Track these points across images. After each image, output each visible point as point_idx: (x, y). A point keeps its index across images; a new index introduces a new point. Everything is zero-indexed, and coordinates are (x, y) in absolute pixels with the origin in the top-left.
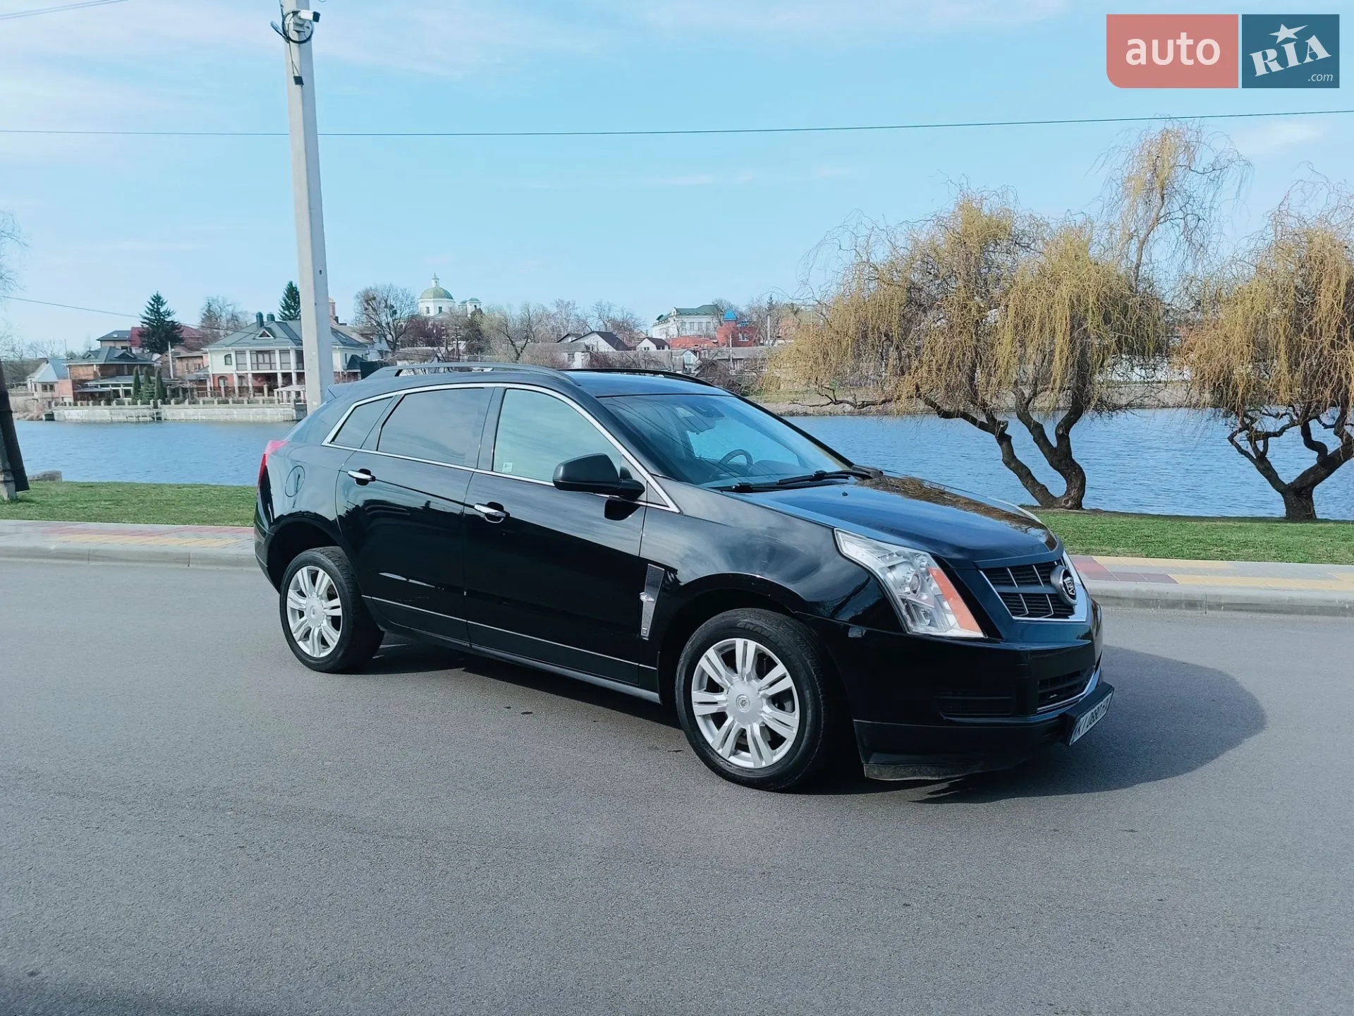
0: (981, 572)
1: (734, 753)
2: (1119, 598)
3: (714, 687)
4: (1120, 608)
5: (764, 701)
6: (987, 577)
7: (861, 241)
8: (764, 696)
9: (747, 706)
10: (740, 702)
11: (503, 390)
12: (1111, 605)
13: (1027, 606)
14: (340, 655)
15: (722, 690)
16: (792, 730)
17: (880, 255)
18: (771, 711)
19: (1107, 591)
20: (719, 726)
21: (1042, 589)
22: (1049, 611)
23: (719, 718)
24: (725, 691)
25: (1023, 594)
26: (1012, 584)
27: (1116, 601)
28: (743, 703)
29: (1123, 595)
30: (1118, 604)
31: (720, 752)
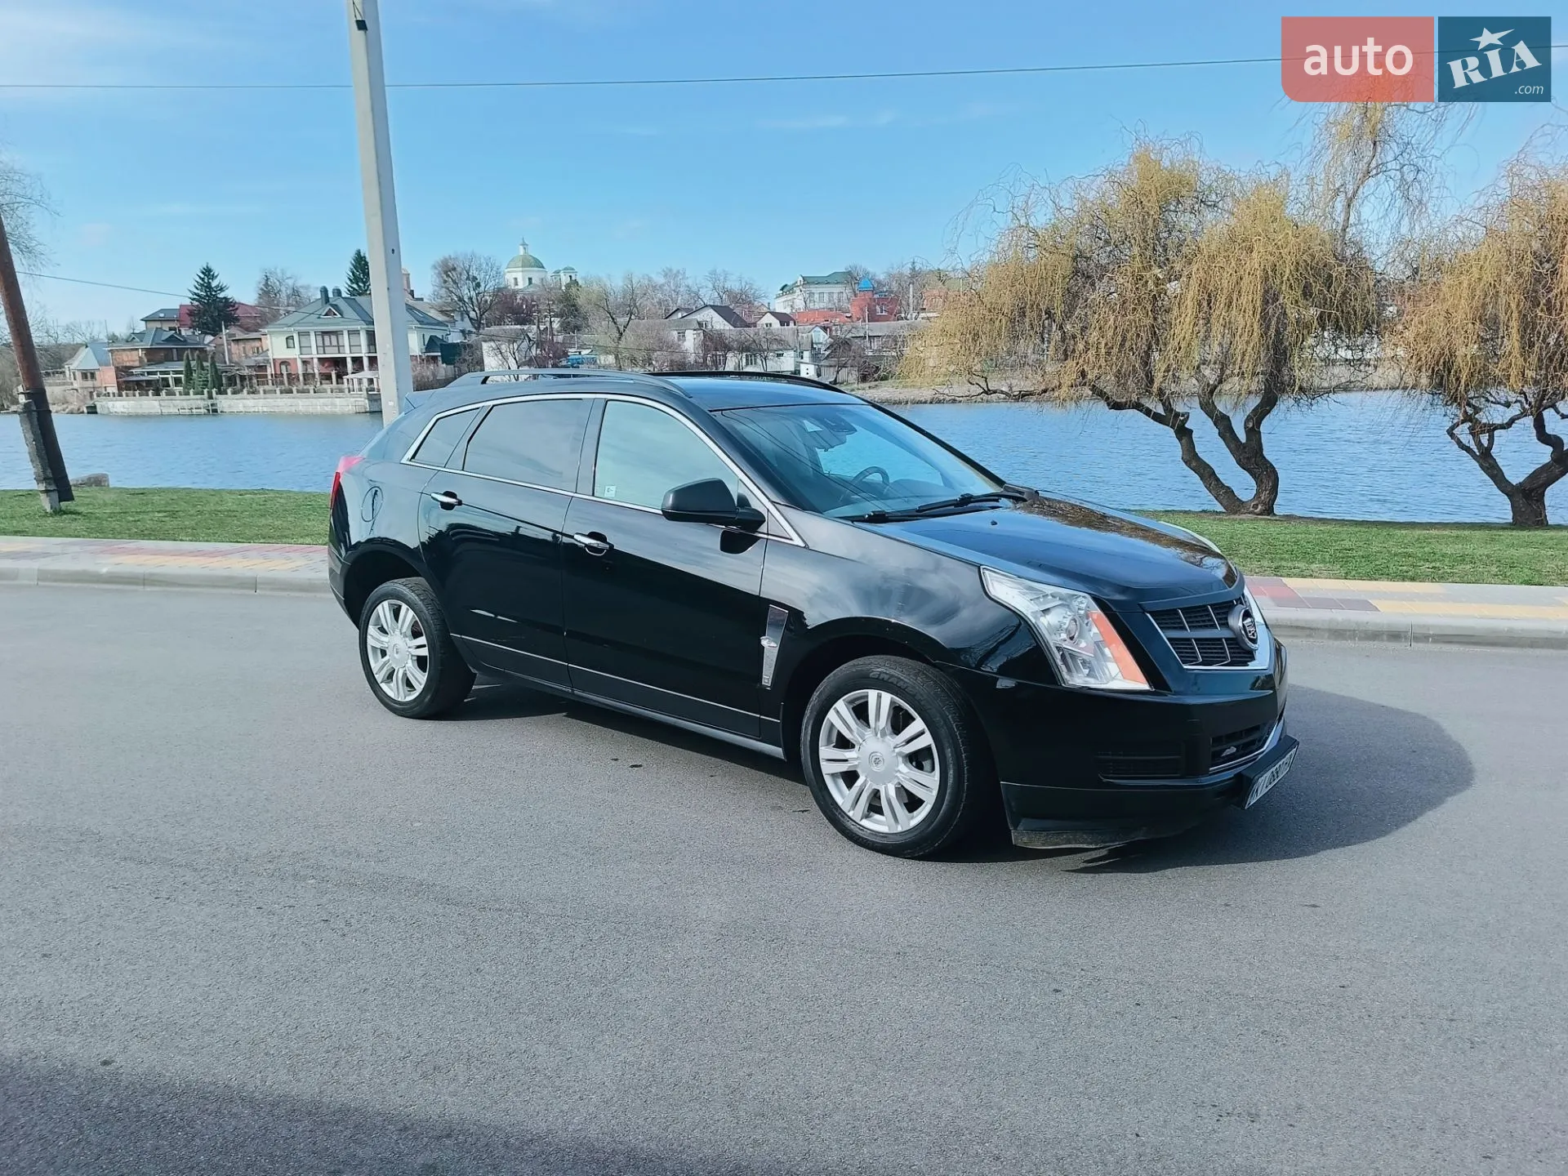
0: (1148, 615)
1: (867, 817)
2: (1310, 628)
3: (843, 743)
4: (1311, 640)
5: (900, 759)
6: (1155, 620)
7: (1019, 201)
8: (899, 754)
9: (881, 764)
10: (873, 760)
11: (603, 402)
12: (1300, 637)
13: (1200, 653)
14: (427, 700)
15: (853, 746)
16: (931, 792)
17: (1041, 219)
18: (909, 770)
19: (1297, 620)
20: (850, 785)
21: (1218, 633)
22: (1226, 658)
23: (850, 777)
24: (857, 747)
25: (1196, 640)
26: (1183, 628)
27: (1308, 632)
28: (877, 762)
29: (1314, 626)
30: (1310, 636)
31: (851, 814)
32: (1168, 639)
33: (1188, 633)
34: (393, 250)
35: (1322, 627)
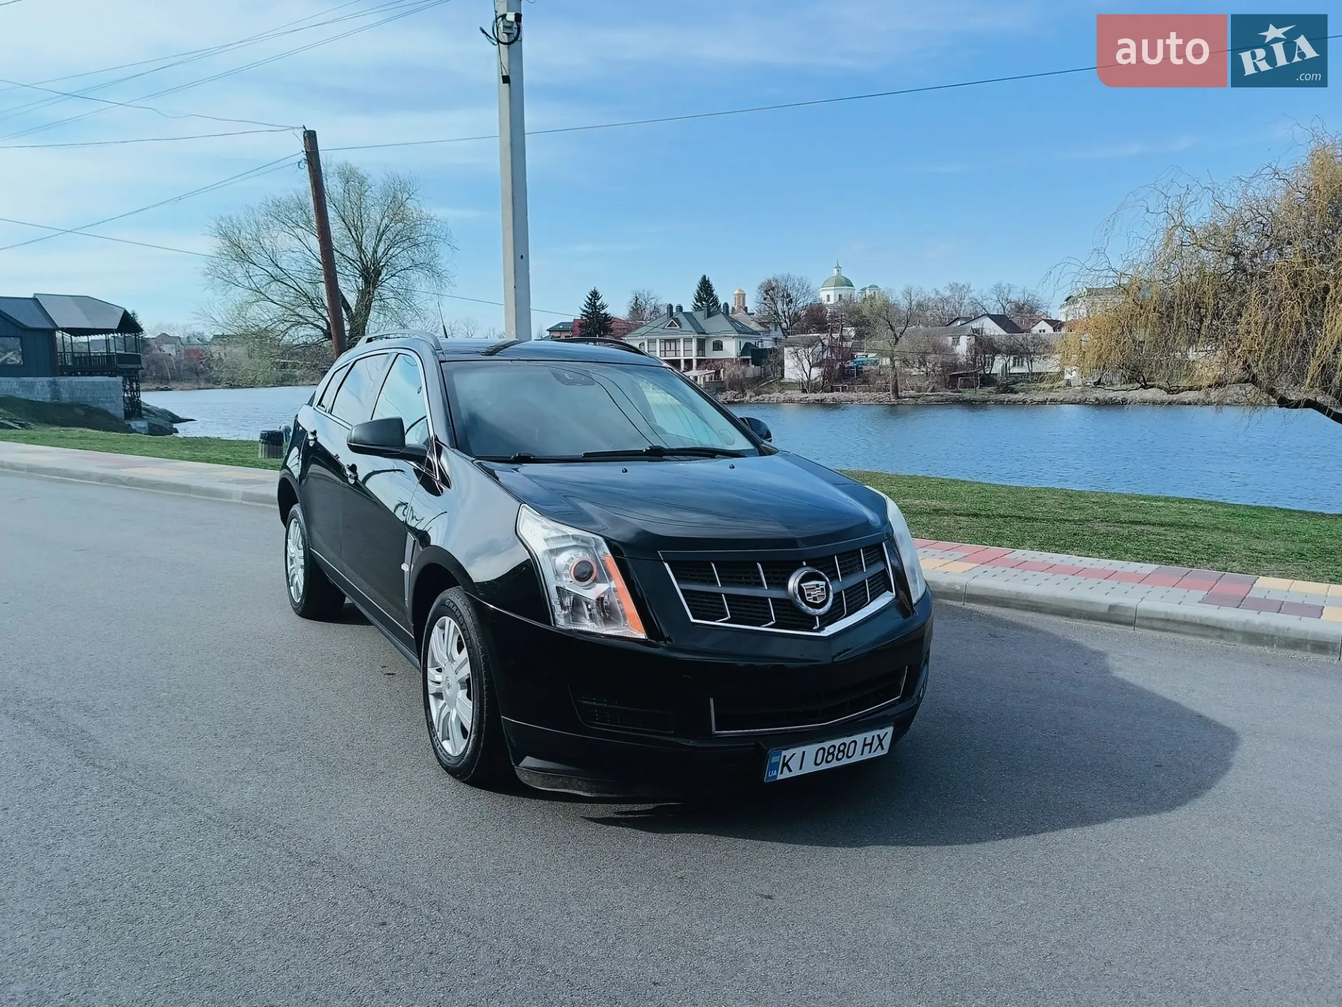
0: (666, 565)
1: (447, 738)
2: (1221, 629)
4: (1222, 642)
6: (672, 570)
11: (395, 356)
12: (1211, 637)
13: (731, 610)
14: (304, 602)
15: (442, 670)
19: (1208, 618)
21: (766, 591)
22: (769, 619)
25: (727, 596)
26: (715, 582)
27: (1218, 633)
29: (1228, 626)
30: (1221, 637)
32: (682, 590)
33: (719, 588)
34: (522, 257)
35: (1236, 629)
